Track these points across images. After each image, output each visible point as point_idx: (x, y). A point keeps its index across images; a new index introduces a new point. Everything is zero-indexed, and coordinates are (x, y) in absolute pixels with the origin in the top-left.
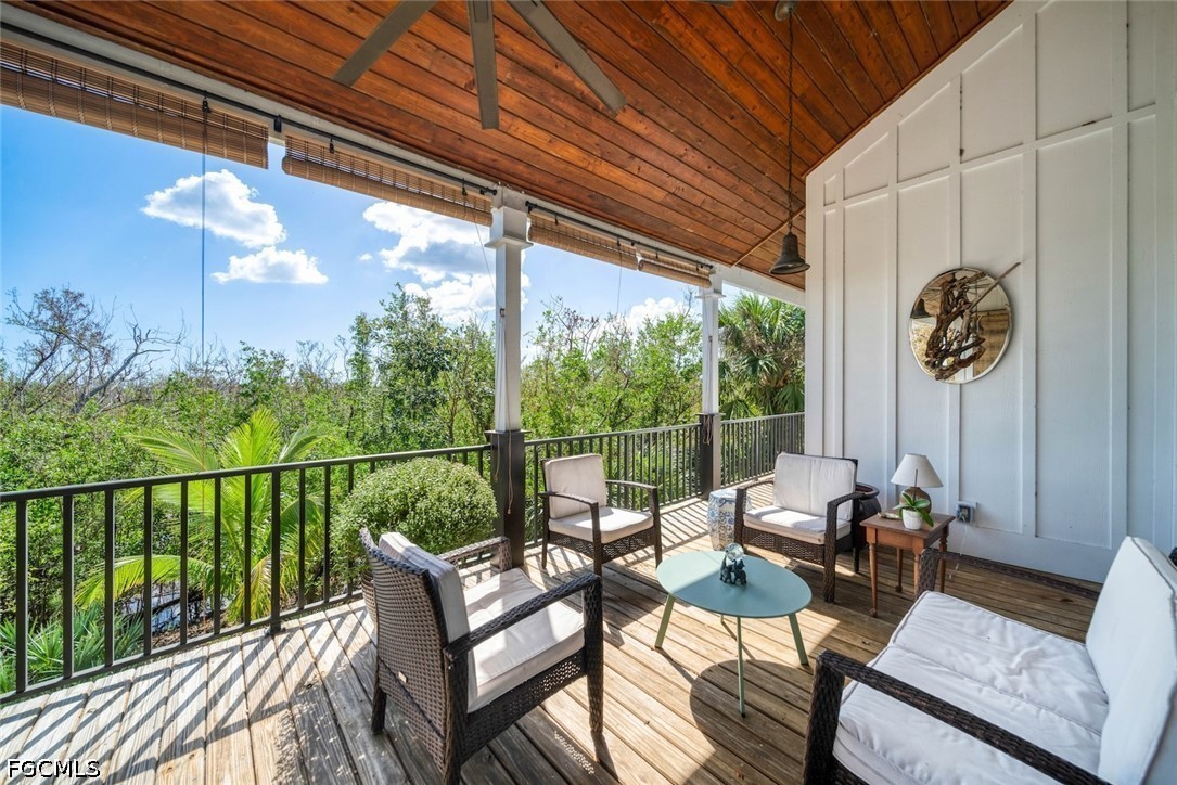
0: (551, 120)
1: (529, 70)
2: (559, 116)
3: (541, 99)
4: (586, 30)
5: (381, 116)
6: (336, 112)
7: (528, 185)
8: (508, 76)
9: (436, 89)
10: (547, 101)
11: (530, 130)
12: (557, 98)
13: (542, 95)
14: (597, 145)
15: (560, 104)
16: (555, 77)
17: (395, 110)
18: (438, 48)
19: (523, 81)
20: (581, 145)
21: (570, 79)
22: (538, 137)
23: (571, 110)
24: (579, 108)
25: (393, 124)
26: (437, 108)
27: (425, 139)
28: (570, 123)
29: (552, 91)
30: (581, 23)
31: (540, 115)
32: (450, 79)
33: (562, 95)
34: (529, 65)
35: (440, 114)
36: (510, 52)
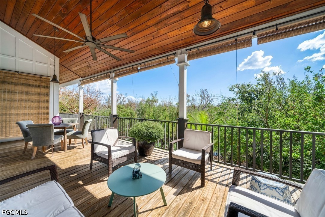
0: (174, 27)
1: (158, 23)
2: (174, 24)
3: (166, 25)
4: (156, 3)
5: (150, 53)
6: (146, 57)
7: (187, 44)
8: (156, 29)
9: (151, 43)
10: (167, 24)
11: (172, 33)
12: (169, 21)
13: (165, 24)
14: (193, 18)
15: (171, 21)
16: (163, 18)
17: (150, 51)
18: (144, 37)
19: (159, 26)
20: (189, 23)
21: (166, 15)
22: (176, 32)
23: (175, 20)
24: (176, 17)
25: (152, 53)
26: (154, 45)
27: (158, 52)
28: (179, 22)
29: (166, 21)
30: (154, 3)
31: (170, 28)
32: (150, 39)
33: (169, 19)
34: (157, 23)
35: (156, 46)
36: (151, 25)
